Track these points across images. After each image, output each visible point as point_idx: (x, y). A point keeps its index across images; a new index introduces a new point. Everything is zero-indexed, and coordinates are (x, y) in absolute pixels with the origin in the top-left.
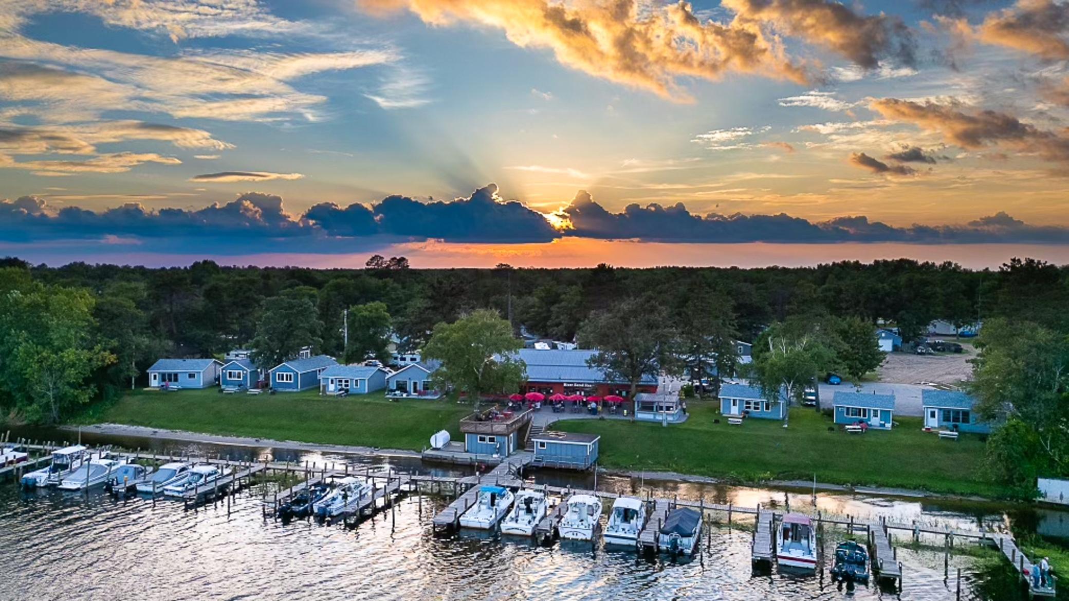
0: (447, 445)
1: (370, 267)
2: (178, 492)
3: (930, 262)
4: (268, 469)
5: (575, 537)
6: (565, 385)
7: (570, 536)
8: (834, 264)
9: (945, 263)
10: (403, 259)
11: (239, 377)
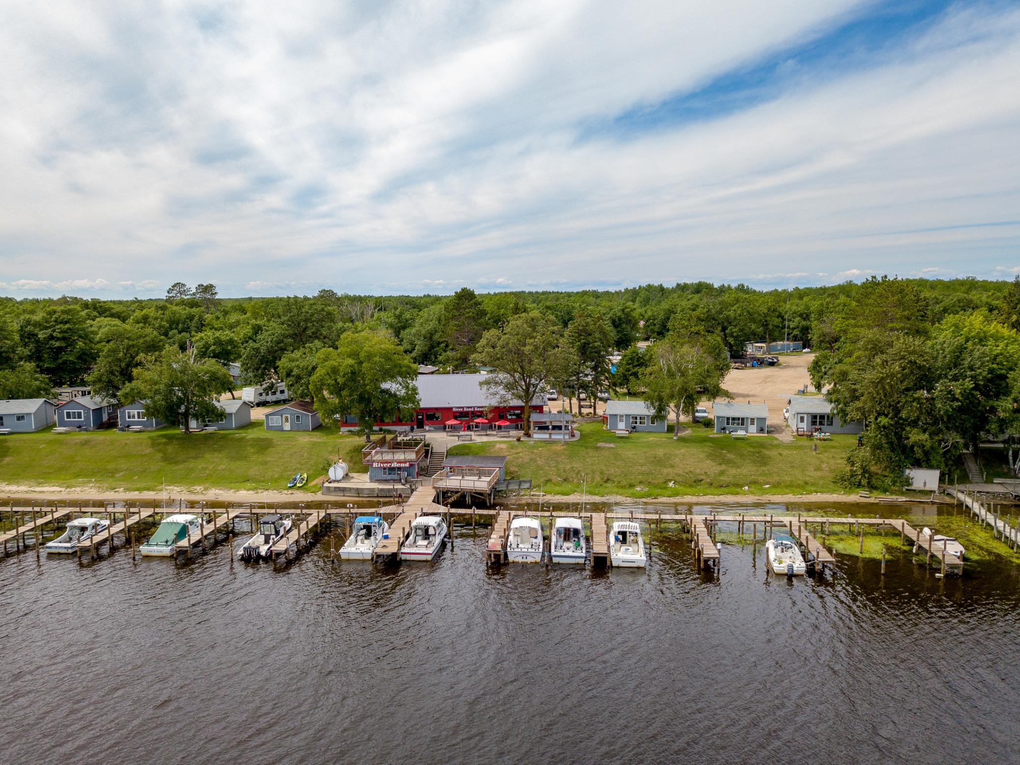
0: (346, 476)
1: (171, 295)
2: (65, 548)
3: (726, 285)
4: (157, 513)
5: (525, 560)
6: (454, 410)
7: (520, 560)
8: (640, 287)
9: (739, 286)
10: (211, 287)
11: (80, 417)
